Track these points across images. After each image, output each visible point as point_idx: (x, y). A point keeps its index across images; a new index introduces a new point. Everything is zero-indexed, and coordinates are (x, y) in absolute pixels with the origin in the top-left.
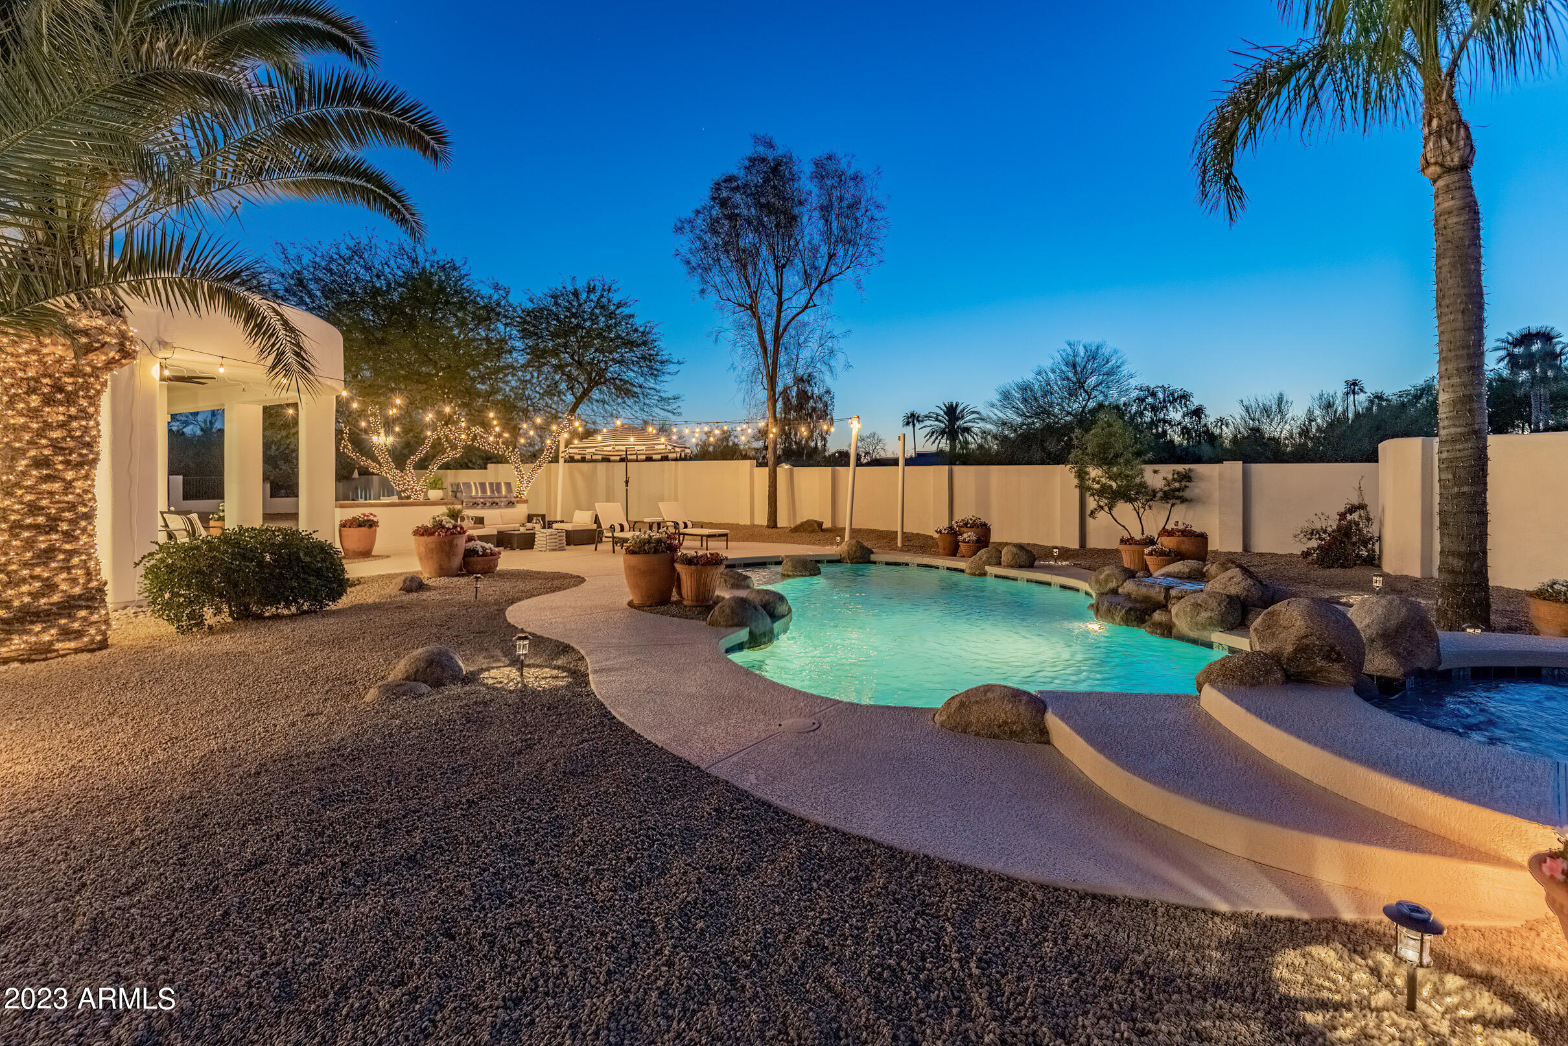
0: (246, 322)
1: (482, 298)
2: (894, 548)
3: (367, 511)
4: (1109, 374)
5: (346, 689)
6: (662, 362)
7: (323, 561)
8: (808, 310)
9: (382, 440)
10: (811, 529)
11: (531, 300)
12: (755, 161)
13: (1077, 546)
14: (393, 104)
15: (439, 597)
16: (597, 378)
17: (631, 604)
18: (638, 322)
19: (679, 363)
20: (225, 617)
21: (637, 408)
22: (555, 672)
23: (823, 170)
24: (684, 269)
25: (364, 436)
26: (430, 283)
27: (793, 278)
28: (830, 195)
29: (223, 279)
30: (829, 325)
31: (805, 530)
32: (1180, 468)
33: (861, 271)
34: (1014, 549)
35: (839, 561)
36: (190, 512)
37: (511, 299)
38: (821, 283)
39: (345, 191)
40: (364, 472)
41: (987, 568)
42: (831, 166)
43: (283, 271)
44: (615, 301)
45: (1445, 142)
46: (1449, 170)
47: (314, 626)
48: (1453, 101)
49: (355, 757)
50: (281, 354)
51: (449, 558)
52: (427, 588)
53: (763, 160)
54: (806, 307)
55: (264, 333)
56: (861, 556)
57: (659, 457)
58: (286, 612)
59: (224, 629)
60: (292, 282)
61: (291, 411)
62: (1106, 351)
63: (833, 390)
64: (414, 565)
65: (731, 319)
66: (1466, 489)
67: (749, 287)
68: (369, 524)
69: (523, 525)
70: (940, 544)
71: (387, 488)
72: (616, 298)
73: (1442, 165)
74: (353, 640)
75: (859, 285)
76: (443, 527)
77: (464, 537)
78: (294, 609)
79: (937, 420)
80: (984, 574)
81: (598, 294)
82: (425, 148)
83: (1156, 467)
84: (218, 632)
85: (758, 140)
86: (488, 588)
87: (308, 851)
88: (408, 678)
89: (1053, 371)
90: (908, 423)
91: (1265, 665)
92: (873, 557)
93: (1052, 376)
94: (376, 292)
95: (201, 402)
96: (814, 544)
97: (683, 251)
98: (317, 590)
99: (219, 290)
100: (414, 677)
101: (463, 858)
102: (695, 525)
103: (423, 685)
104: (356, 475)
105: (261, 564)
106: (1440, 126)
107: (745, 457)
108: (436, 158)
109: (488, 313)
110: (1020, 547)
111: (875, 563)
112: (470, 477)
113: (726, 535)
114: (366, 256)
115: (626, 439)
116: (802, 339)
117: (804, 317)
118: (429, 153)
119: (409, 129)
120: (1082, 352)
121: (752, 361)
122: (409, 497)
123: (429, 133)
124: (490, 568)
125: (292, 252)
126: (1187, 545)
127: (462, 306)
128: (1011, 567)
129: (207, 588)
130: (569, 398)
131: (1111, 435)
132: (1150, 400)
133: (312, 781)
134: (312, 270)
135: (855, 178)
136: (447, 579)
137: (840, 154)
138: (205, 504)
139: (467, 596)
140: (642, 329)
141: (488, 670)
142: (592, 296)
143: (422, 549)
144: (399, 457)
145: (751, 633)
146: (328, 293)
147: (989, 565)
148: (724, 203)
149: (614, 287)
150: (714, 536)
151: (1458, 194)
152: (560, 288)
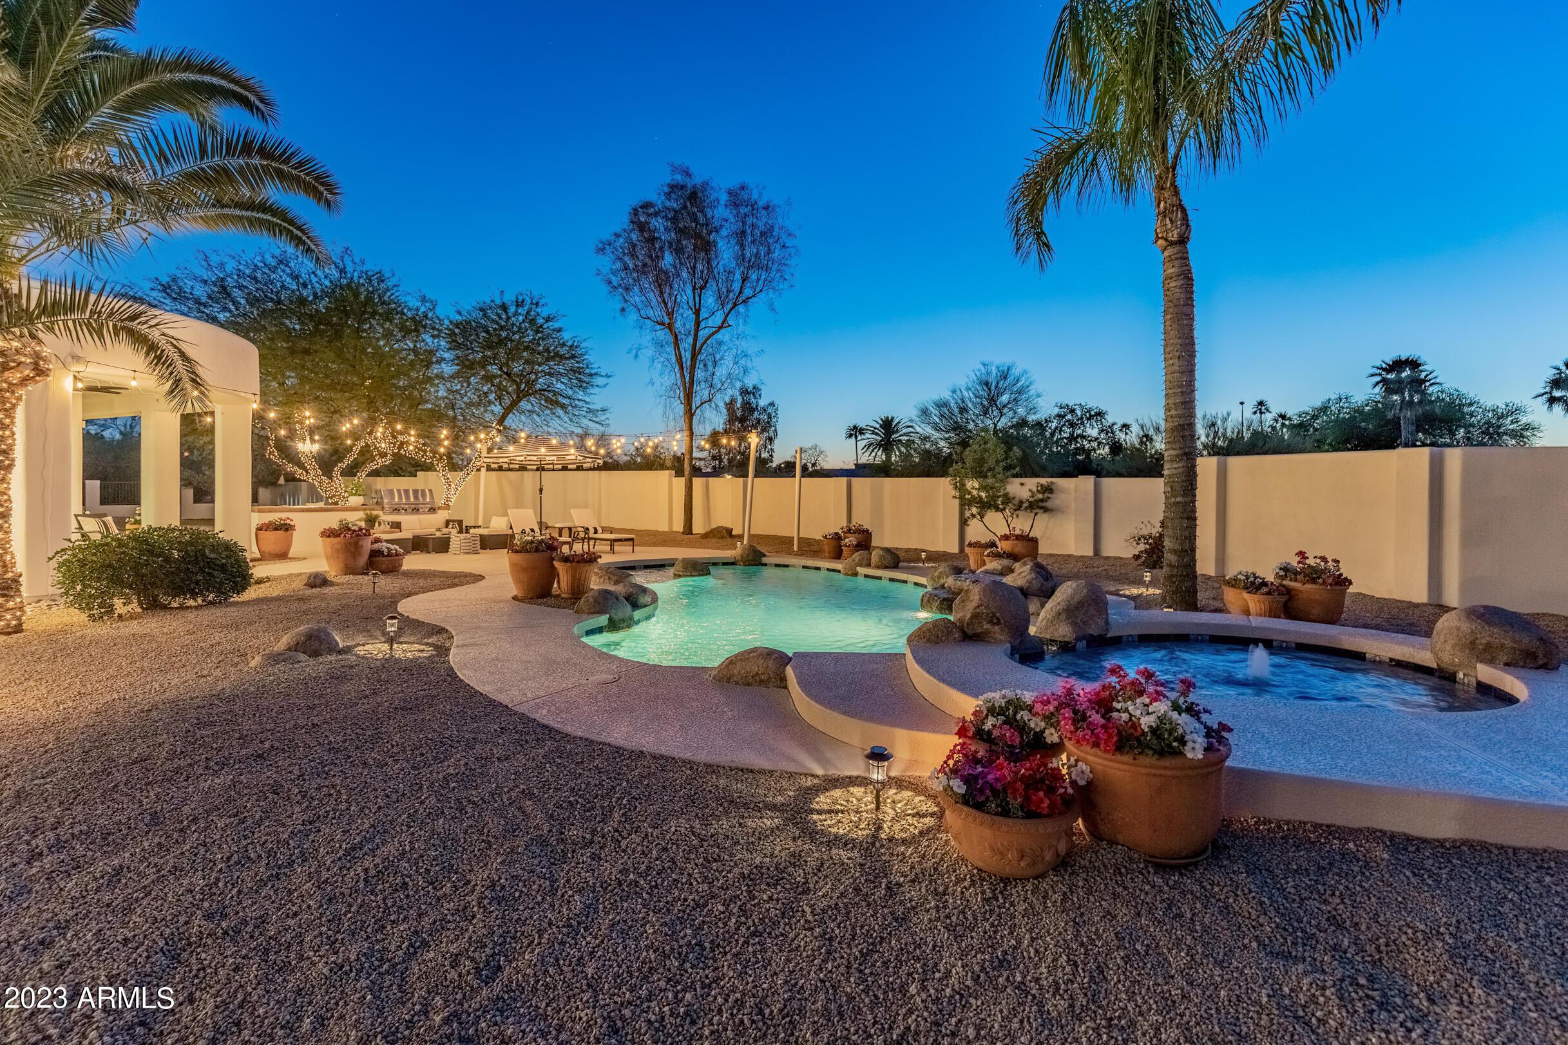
0: (147, 354)
1: (410, 309)
2: (790, 552)
3: (284, 515)
4: (1019, 392)
5: (236, 660)
6: (591, 375)
7: (228, 557)
8: (723, 331)
9: (308, 447)
10: (724, 535)
11: (459, 313)
12: (674, 188)
13: (956, 551)
14: (289, 158)
15: (340, 591)
16: (524, 389)
17: (515, 598)
18: (566, 336)
19: (607, 376)
20: (135, 607)
21: (566, 419)
22: (422, 647)
23: (736, 199)
24: (605, 288)
25: (290, 443)
26: (357, 295)
27: (709, 300)
28: (743, 222)
29: (126, 319)
30: (744, 345)
31: (714, 536)
32: (1044, 481)
33: (771, 294)
34: (881, 552)
35: (733, 564)
36: (105, 515)
37: (440, 311)
38: (735, 305)
39: (251, 224)
40: (291, 479)
41: (858, 569)
42: (744, 195)
43: (205, 278)
44: (545, 314)
45: (1168, 221)
46: (1172, 244)
47: (218, 613)
48: (1175, 187)
49: (230, 700)
50: (177, 382)
51: (355, 558)
52: (332, 584)
53: (683, 187)
54: (720, 328)
55: (163, 364)
56: (754, 559)
57: (574, 466)
58: (191, 603)
59: (132, 617)
60: (216, 289)
61: (209, 419)
62: (1016, 372)
63: (776, 402)
64: (322, 566)
65: (649, 338)
66: (1179, 499)
67: (666, 307)
68: (287, 527)
69: (439, 530)
70: (826, 548)
71: (314, 495)
72: (545, 312)
73: (1166, 240)
74: (250, 624)
75: (772, 307)
76: (349, 529)
77: (370, 539)
78: (199, 601)
79: (874, 433)
80: (856, 574)
81: (526, 308)
82: (319, 197)
83: (1023, 480)
84: (127, 619)
85: (675, 169)
86: (385, 584)
87: (182, 752)
88: (289, 649)
89: (968, 389)
90: (851, 436)
91: (947, 628)
92: (764, 560)
93: (965, 393)
94: (302, 301)
95: (119, 409)
96: (718, 549)
97: (605, 271)
98: (221, 584)
99: (123, 328)
100: (295, 648)
101: (298, 755)
102: (604, 530)
103: (302, 655)
104: (282, 481)
105: (167, 560)
106: (1165, 208)
107: (663, 467)
108: (329, 206)
109: (416, 325)
110: (887, 550)
111: (766, 565)
112: (398, 484)
113: (632, 540)
114: (292, 264)
115: (537, 449)
116: (718, 357)
117: (719, 336)
118: (322, 202)
119: (304, 181)
120: (994, 371)
121: (672, 377)
122: (336, 503)
123: (323, 184)
124: (395, 567)
125: (215, 260)
126: (1019, 548)
127: (388, 317)
128: (878, 567)
129: (116, 581)
130: (497, 409)
131: (986, 451)
132: (1069, 417)
133: (193, 713)
134: (235, 277)
135: (767, 208)
136: (351, 577)
137: (752, 185)
138: (122, 509)
139: (366, 590)
140: (570, 343)
141: (363, 645)
142: (520, 310)
143: (329, 549)
144: (327, 463)
145: (610, 619)
146: (253, 301)
147: (861, 566)
148: (642, 227)
149: (542, 301)
150: (620, 540)
151: (1177, 263)
152: (488, 301)
